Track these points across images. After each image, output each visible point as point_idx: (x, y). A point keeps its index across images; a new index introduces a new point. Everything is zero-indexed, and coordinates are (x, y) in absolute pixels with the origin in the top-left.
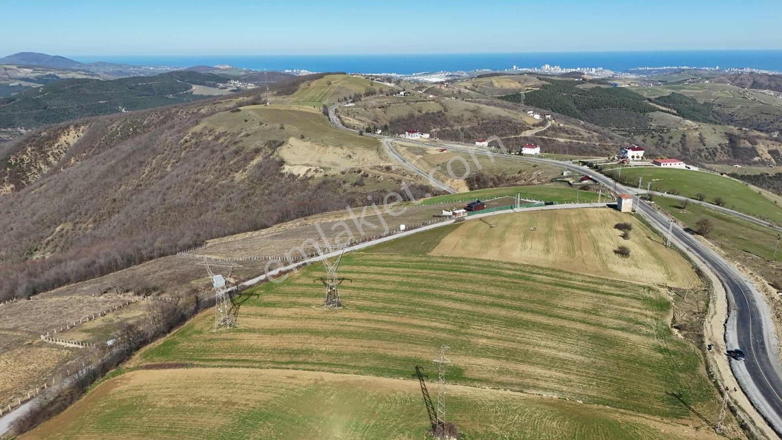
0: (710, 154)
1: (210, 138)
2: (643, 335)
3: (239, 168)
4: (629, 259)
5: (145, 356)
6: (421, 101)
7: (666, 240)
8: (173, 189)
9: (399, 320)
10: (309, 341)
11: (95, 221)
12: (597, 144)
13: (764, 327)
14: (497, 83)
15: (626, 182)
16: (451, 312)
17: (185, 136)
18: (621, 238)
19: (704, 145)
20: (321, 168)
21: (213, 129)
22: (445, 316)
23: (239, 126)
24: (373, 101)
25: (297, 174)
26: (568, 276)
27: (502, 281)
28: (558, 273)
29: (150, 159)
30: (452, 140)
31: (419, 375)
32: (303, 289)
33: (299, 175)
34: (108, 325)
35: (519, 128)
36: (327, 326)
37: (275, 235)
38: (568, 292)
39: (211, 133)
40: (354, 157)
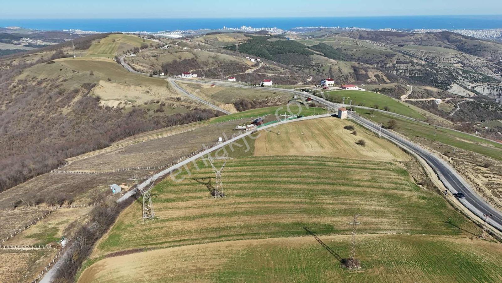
0: (345, 79)
1: (34, 84)
2: (408, 191)
3: (65, 104)
4: (366, 147)
5: (102, 247)
6: (179, 52)
7: (377, 135)
8: (11, 123)
9: (269, 200)
10: (221, 221)
12: (290, 76)
13: (458, 178)
14: (220, 38)
16: (298, 191)
17: (13, 83)
18: (352, 135)
19: (341, 73)
20: (129, 101)
21: (35, 77)
22: (296, 194)
23: (56, 73)
24: (147, 52)
25: (112, 107)
26: (345, 161)
27: (312, 168)
28: (338, 160)
30: (213, 78)
31: (309, 233)
32: (186, 188)
33: (113, 107)
34: (46, 231)
35: (243, 68)
36: (225, 210)
37: (122, 151)
38: (351, 170)
39: (34, 79)
40: (151, 93)
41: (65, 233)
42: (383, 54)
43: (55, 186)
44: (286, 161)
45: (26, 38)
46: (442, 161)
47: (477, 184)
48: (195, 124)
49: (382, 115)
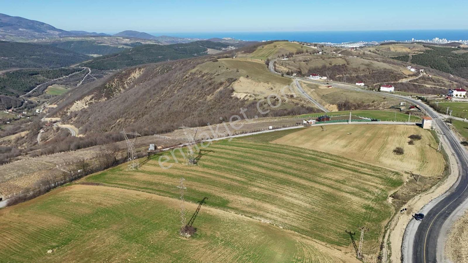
1: (199, 76)
2: (364, 198)
3: (211, 93)
4: (400, 156)
6: (332, 58)
8: (175, 103)
9: (218, 173)
10: (163, 179)
11: (135, 118)
14: (393, 48)
15: (441, 111)
16: (252, 172)
17: (186, 74)
18: (407, 143)
20: (254, 95)
21: (202, 71)
22: (246, 174)
23: (215, 69)
24: (300, 57)
25: (240, 98)
26: (346, 161)
27: (298, 160)
28: (340, 159)
29: (167, 86)
31: (202, 202)
35: (398, 77)
39: (200, 73)
40: (274, 89)
45: (231, 46)
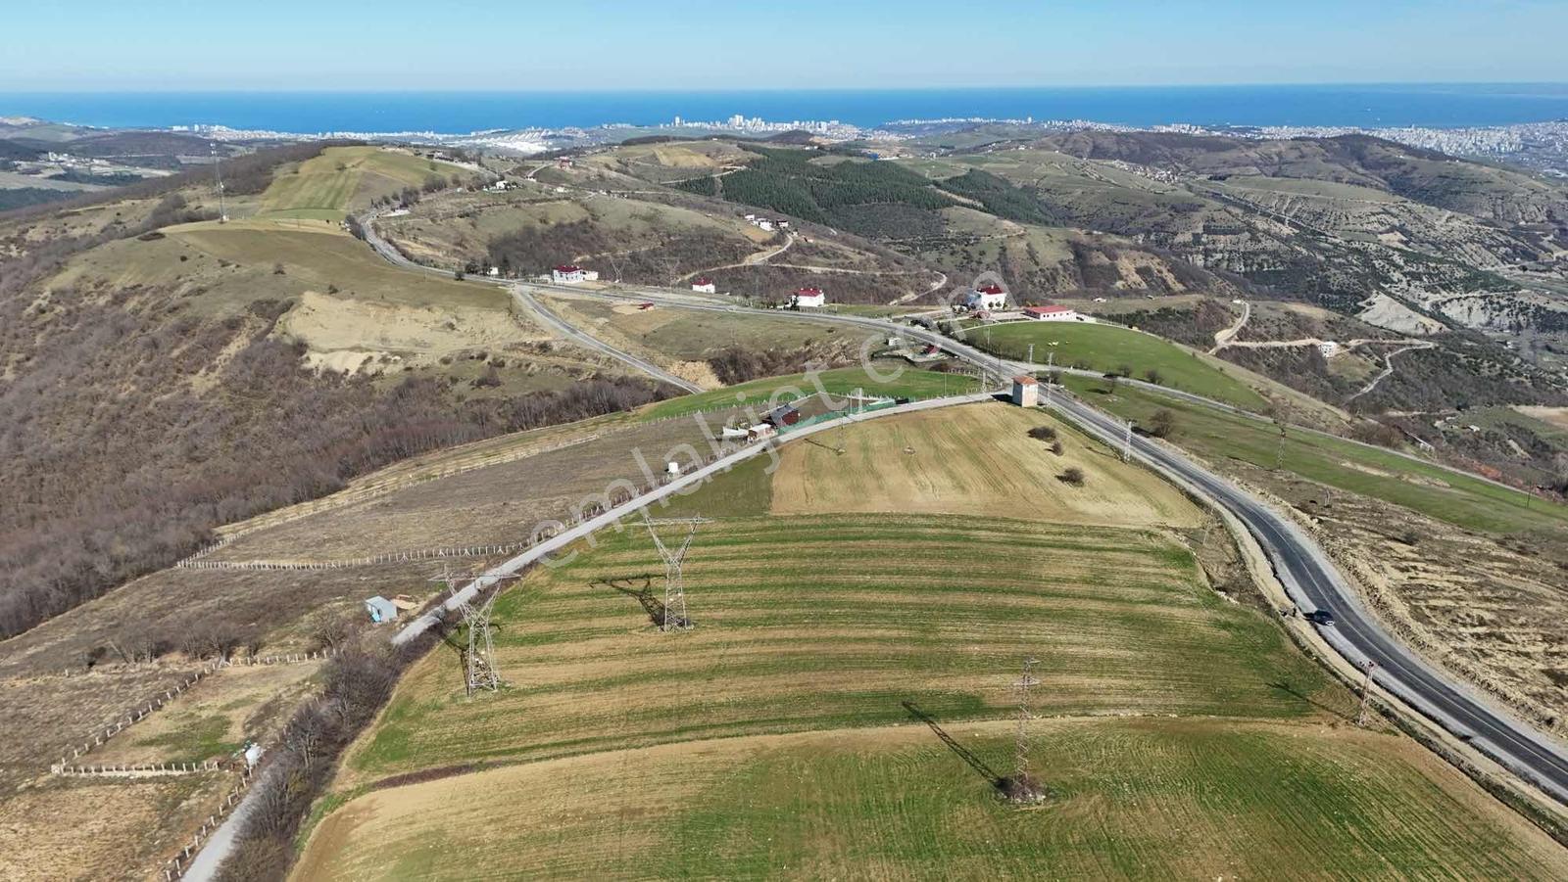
0: (1048, 280)
1: (101, 301)
2: (1188, 606)
3: (199, 364)
4: (1086, 488)
5: (361, 763)
6: (541, 201)
7: (1119, 452)
8: (36, 420)
9: (813, 634)
10: (683, 691)
12: (878, 274)
13: (1326, 573)
14: (665, 156)
15: (1001, 352)
16: (891, 609)
17: (36, 298)
18: (1049, 453)
19: (1037, 264)
20: (396, 354)
21: (105, 281)
22: (885, 617)
23: (168, 270)
24: (443, 203)
25: (343, 371)
26: (1022, 527)
27: (931, 548)
28: (1004, 525)
32: (582, 603)
33: (347, 370)
34: (193, 726)
35: (737, 249)
36: (694, 662)
37: (382, 505)
38: (1040, 553)
39: (102, 288)
40: (462, 328)
41: (250, 730)
42: (1164, 205)
43: (195, 607)
44: (860, 529)
45: (58, 153)
46: (1290, 526)
47: (1373, 588)
48: (596, 424)
49: (1140, 396)
